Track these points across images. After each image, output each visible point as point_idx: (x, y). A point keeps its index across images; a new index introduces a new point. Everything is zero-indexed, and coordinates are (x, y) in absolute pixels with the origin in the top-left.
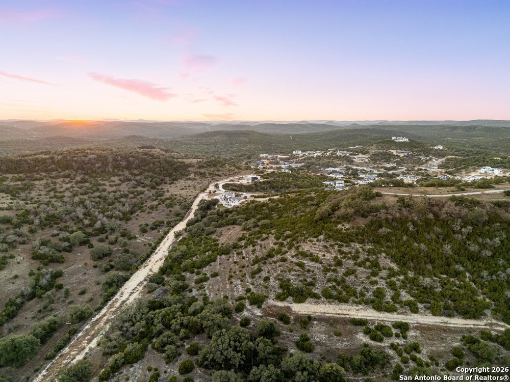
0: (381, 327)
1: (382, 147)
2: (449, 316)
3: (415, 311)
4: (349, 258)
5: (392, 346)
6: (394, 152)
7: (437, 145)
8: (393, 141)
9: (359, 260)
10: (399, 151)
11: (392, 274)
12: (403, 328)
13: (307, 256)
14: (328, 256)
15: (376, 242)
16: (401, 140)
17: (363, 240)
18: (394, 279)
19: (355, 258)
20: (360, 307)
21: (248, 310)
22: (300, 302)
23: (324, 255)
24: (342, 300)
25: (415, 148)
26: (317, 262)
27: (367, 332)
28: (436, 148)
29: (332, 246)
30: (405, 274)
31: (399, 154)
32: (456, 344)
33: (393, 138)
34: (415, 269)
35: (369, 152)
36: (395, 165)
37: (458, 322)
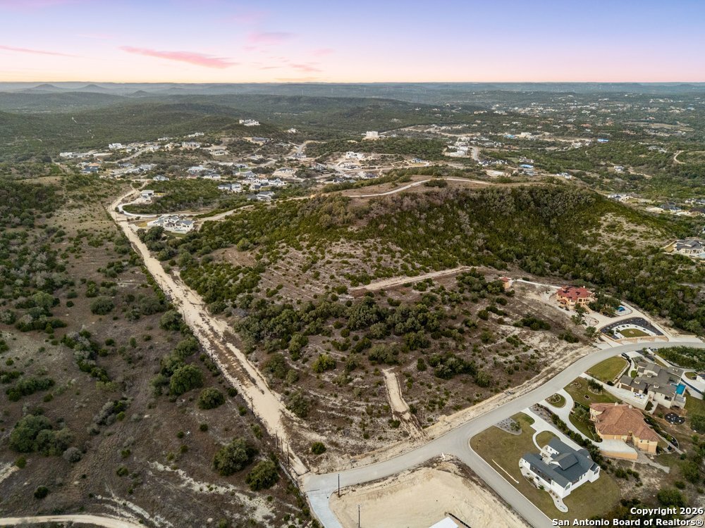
0: (420, 284)
1: (233, 134)
2: (444, 269)
3: (427, 271)
4: (372, 250)
5: (432, 291)
6: (249, 139)
7: (290, 128)
8: (242, 126)
9: (379, 250)
10: (255, 138)
11: (403, 255)
12: (429, 281)
13: (343, 255)
14: (358, 252)
15: (381, 235)
16: (251, 124)
17: (373, 236)
18: (405, 257)
19: (376, 249)
20: (401, 277)
21: (341, 298)
22: (368, 284)
23: (355, 252)
24: (389, 276)
25: (270, 133)
26: (354, 258)
27: (415, 288)
28: (289, 131)
29: (356, 244)
30: (409, 252)
31: (257, 143)
32: (456, 282)
33: (241, 122)
34: (413, 248)
35: (222, 142)
36: (261, 157)
37: (449, 272)
